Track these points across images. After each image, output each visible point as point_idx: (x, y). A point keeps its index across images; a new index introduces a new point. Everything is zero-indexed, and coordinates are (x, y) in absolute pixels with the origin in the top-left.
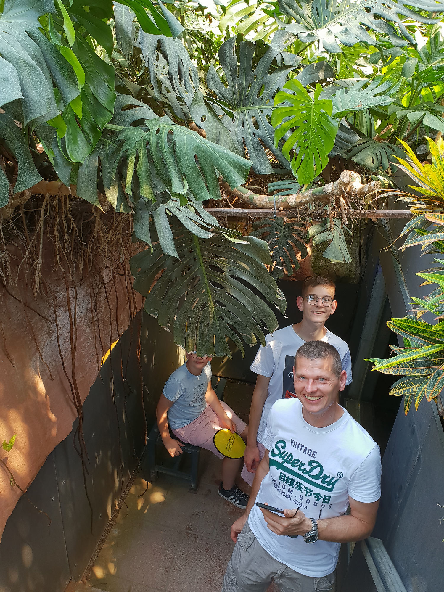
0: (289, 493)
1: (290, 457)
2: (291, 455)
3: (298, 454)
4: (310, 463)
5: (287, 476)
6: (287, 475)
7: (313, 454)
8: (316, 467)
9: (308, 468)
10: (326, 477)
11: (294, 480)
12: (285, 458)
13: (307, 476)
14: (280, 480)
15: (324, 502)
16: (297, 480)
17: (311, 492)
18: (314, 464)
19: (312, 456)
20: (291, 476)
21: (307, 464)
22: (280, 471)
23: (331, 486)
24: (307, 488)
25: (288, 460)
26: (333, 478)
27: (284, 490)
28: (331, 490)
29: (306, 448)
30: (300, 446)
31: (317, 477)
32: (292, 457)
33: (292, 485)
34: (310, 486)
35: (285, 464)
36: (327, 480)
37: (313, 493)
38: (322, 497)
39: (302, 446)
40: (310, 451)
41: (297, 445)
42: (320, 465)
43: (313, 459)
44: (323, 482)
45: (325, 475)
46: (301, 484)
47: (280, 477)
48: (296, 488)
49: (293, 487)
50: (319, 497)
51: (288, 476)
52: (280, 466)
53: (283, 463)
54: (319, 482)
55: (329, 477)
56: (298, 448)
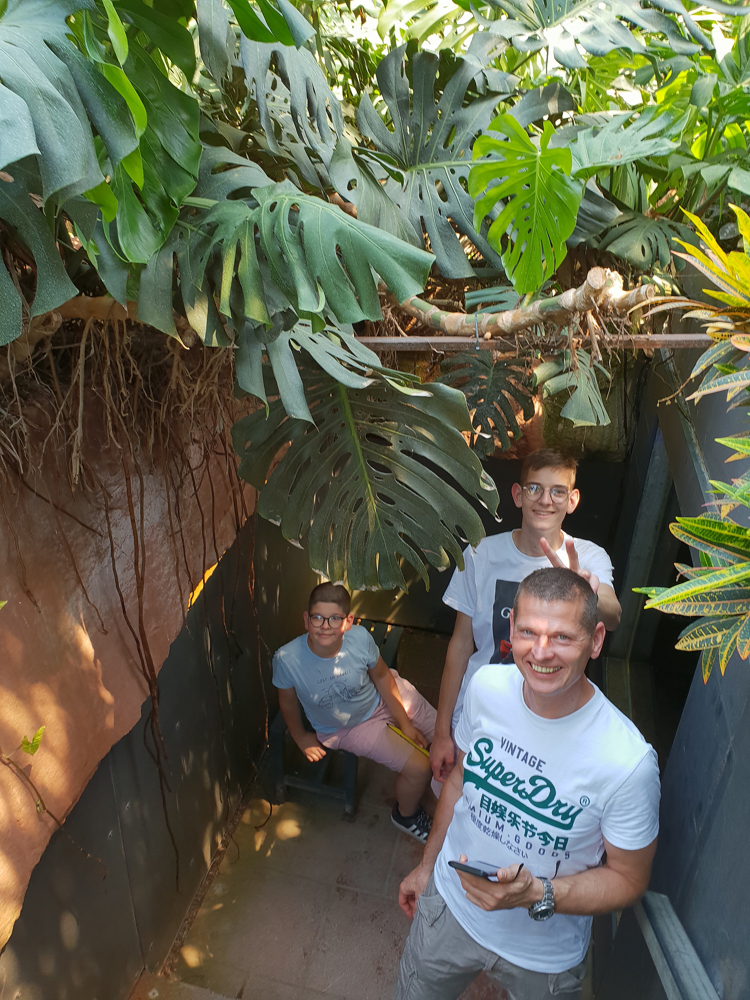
0: (497, 830)
1: (499, 769)
2: (500, 764)
3: (512, 764)
4: (533, 781)
5: (493, 801)
6: (494, 798)
7: (539, 765)
8: (542, 787)
9: (530, 789)
10: (560, 804)
11: (506, 809)
12: (491, 769)
13: (526, 802)
14: (481, 806)
15: (556, 847)
16: (511, 808)
17: (534, 831)
18: (540, 783)
19: (537, 768)
20: (500, 802)
21: (527, 781)
22: (482, 791)
23: (568, 821)
24: (527, 823)
25: (496, 772)
26: (572, 807)
27: (487, 826)
28: (568, 827)
29: (527, 754)
30: (517, 751)
31: (544, 805)
32: (503, 769)
33: (502, 816)
34: (532, 820)
35: (491, 781)
36: (562, 810)
37: (536, 832)
38: (552, 840)
39: (521, 750)
40: (533, 759)
41: (511, 749)
42: (550, 785)
43: (538, 773)
44: (555, 813)
45: (559, 802)
46: (516, 815)
47: (482, 803)
48: (508, 821)
49: (504, 820)
50: (548, 839)
51: (496, 802)
52: (481, 783)
53: (487, 778)
54: (548, 813)
55: (566, 805)
56: (512, 754)
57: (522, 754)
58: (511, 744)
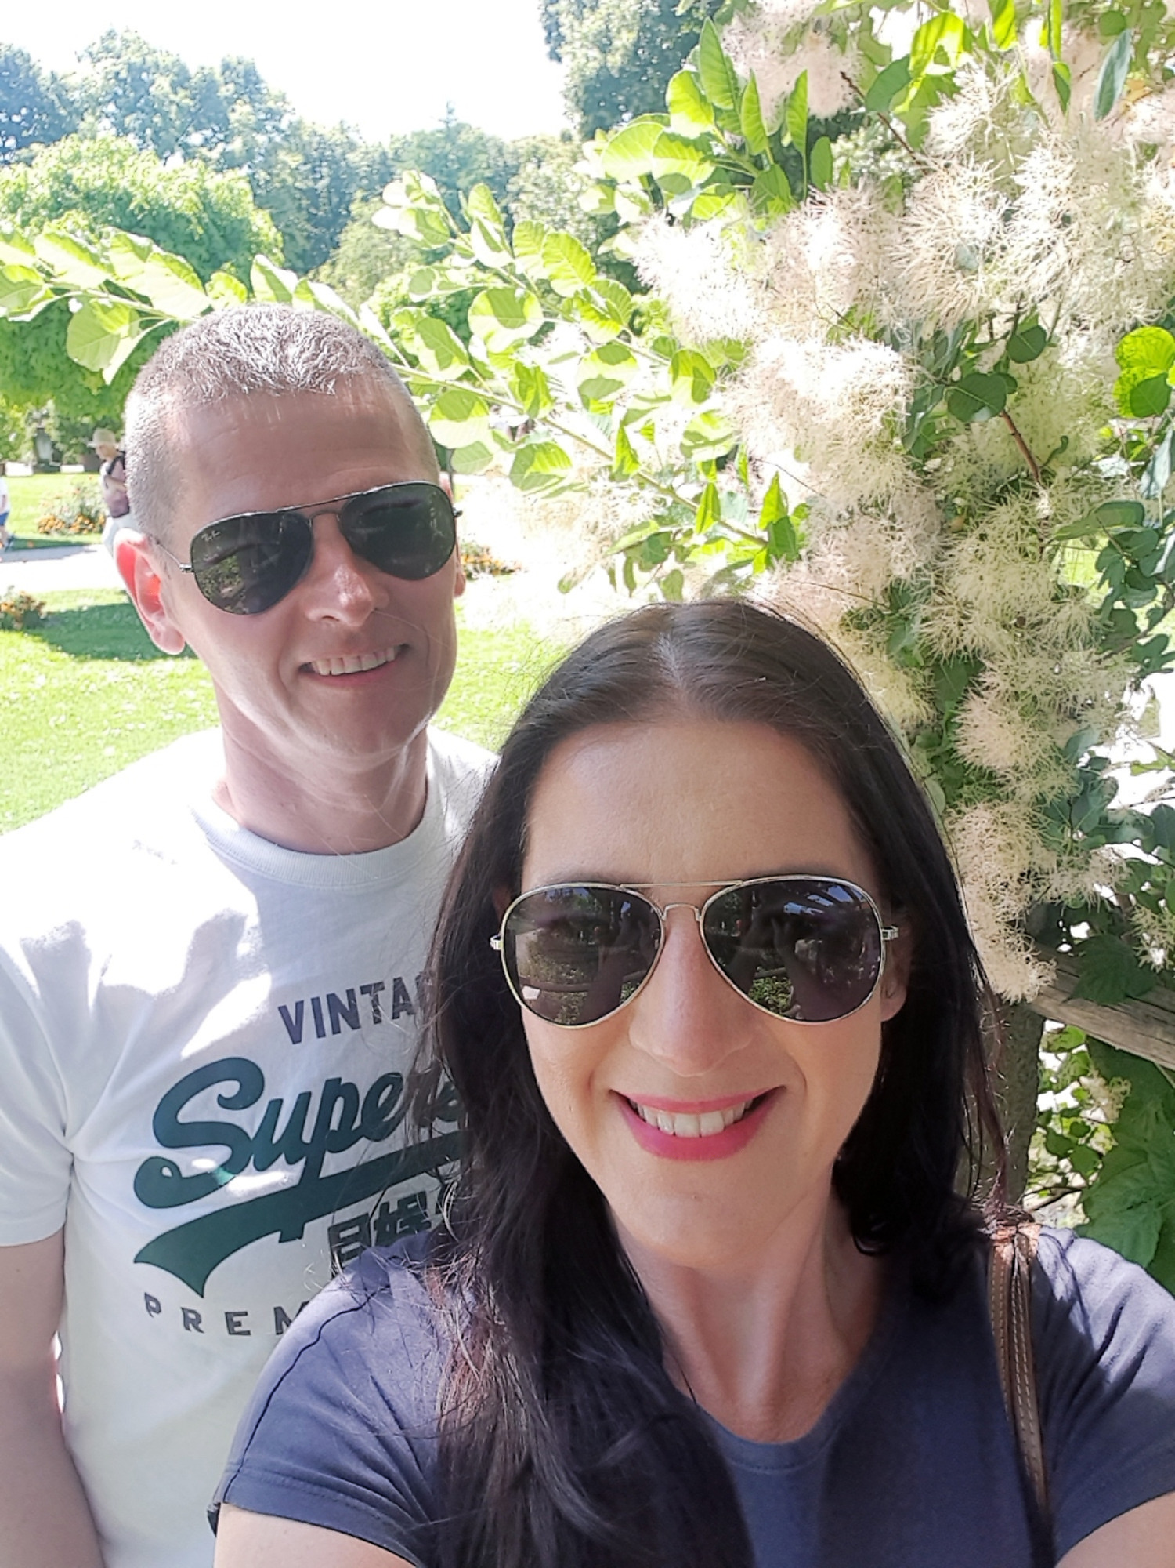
1: (339, 1104)
5: (372, 1217)
12: (307, 1137)
20: (395, 1195)
25: (334, 1125)
35: (333, 1164)
56: (355, 1025)
57: (386, 998)
58: (332, 998)
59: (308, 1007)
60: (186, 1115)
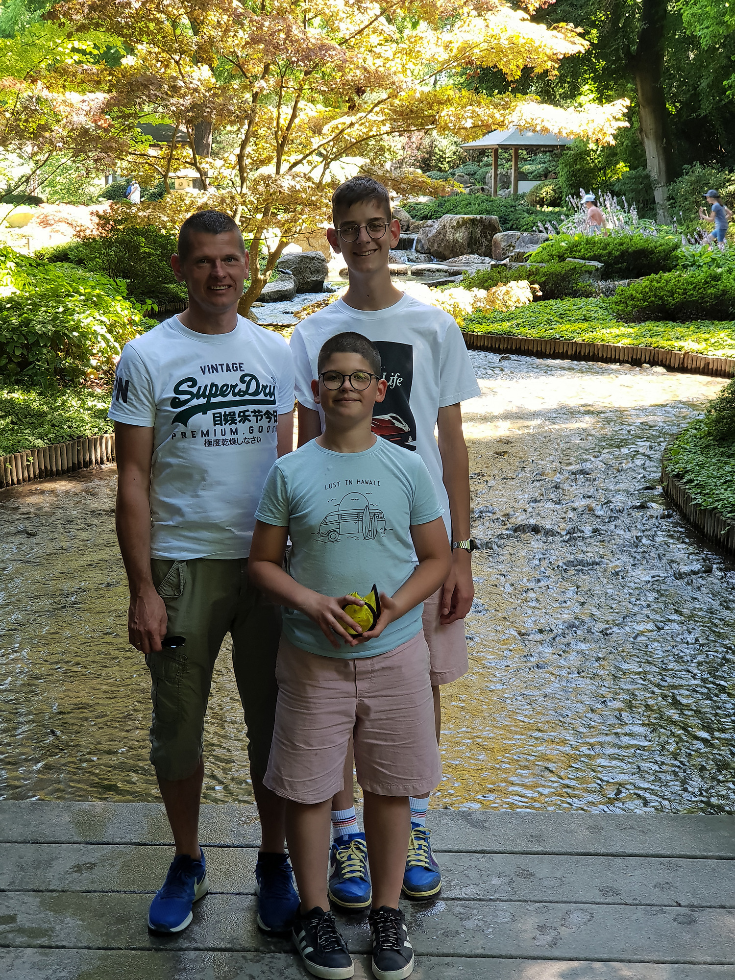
59: (207, 367)
60: (180, 389)
